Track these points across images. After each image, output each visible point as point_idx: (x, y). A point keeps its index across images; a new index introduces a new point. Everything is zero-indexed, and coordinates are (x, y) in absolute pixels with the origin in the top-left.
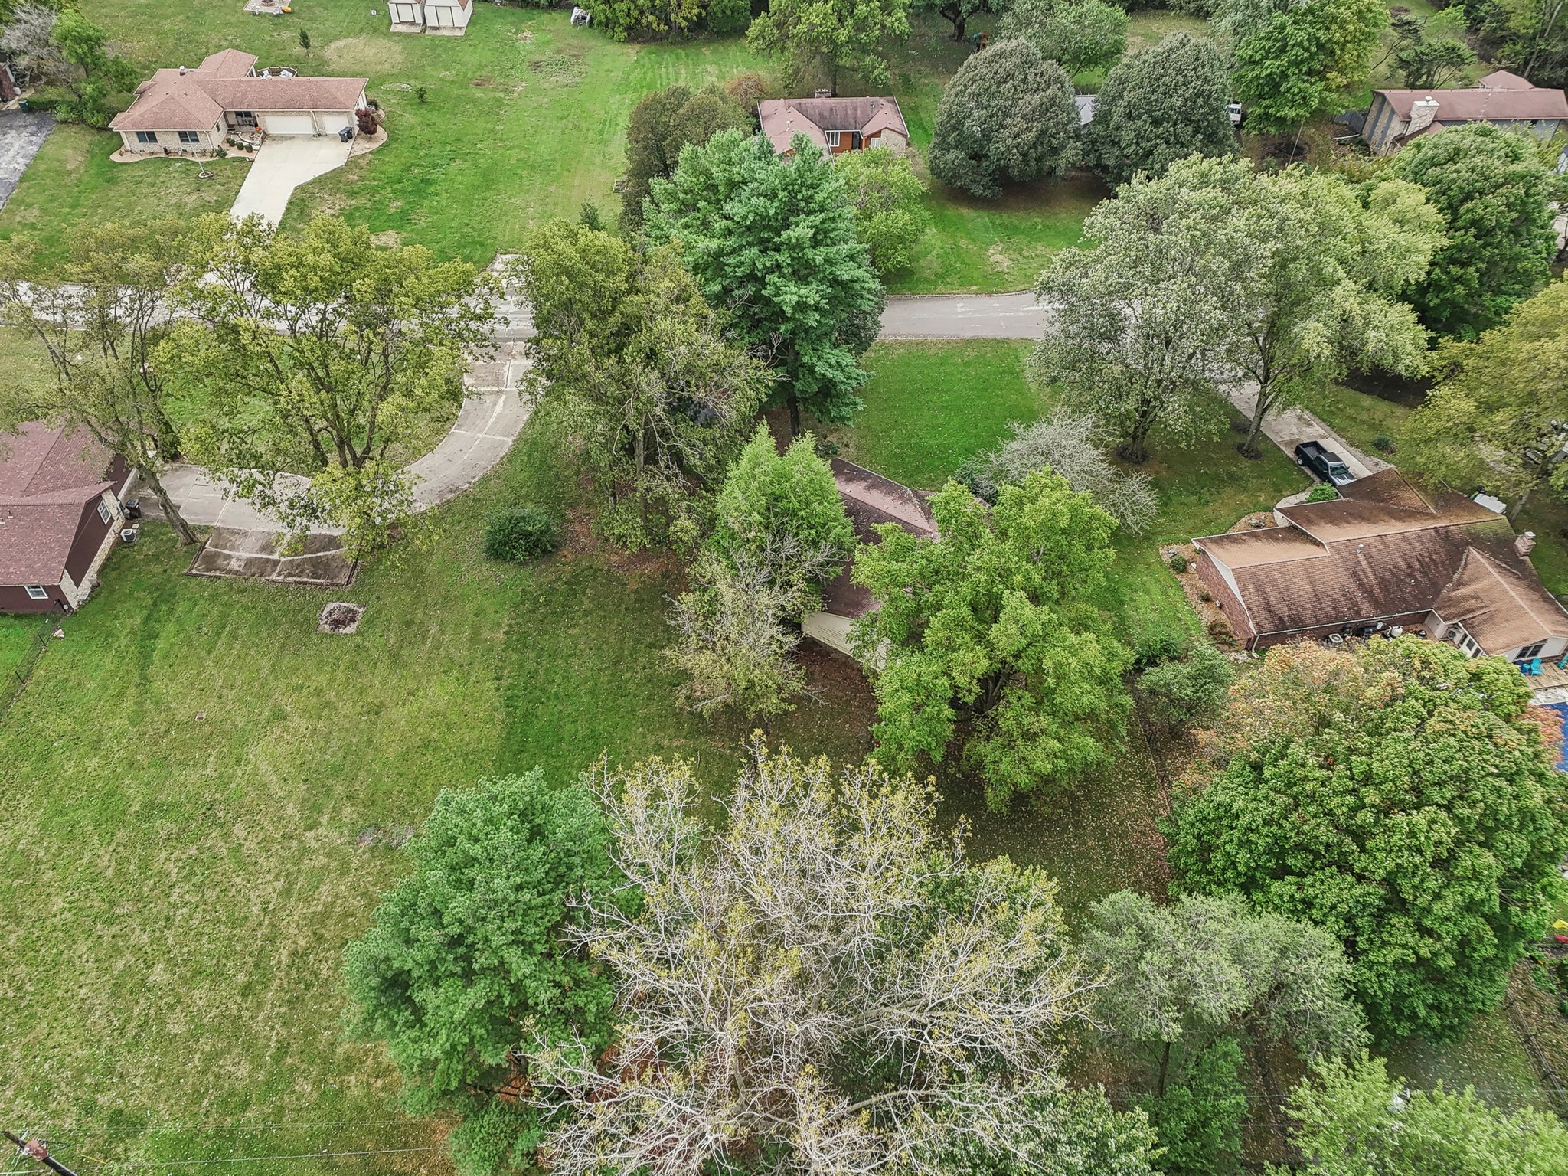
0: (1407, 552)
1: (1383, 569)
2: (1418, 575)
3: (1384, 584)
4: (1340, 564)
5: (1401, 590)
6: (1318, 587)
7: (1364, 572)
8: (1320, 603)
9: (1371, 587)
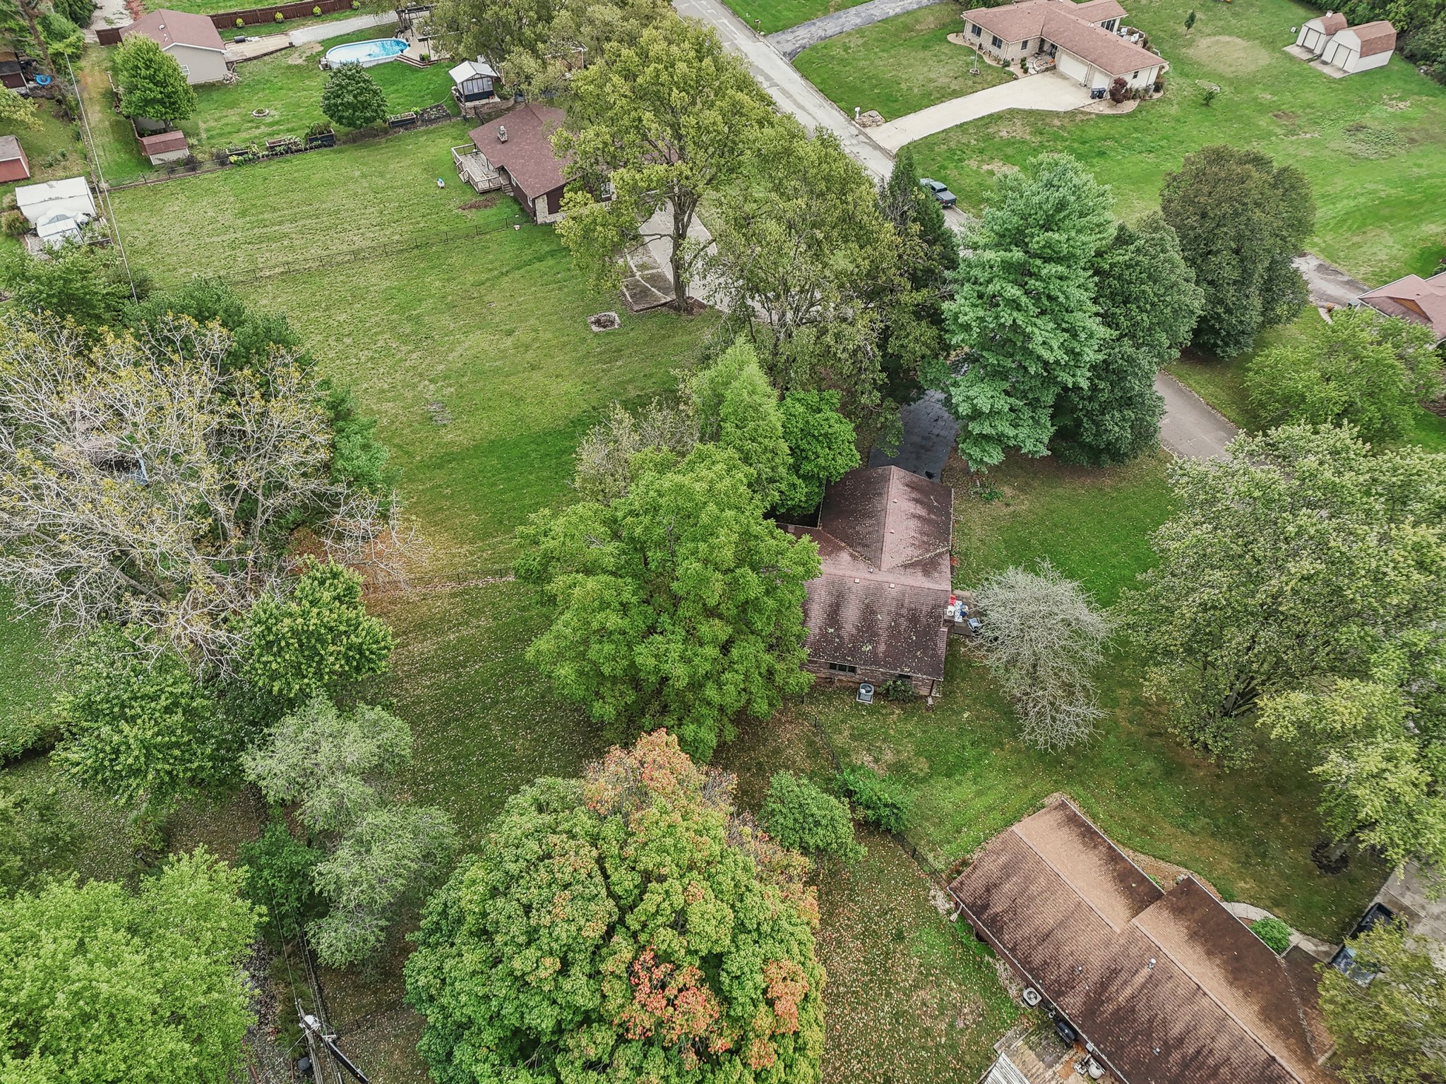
0: (1202, 1031)
1: (1150, 1008)
2: (1176, 1056)
3: (1126, 1014)
4: (1115, 949)
5: (1134, 1039)
6: (1060, 934)
7: (1125, 983)
8: (1039, 944)
9: (1109, 999)
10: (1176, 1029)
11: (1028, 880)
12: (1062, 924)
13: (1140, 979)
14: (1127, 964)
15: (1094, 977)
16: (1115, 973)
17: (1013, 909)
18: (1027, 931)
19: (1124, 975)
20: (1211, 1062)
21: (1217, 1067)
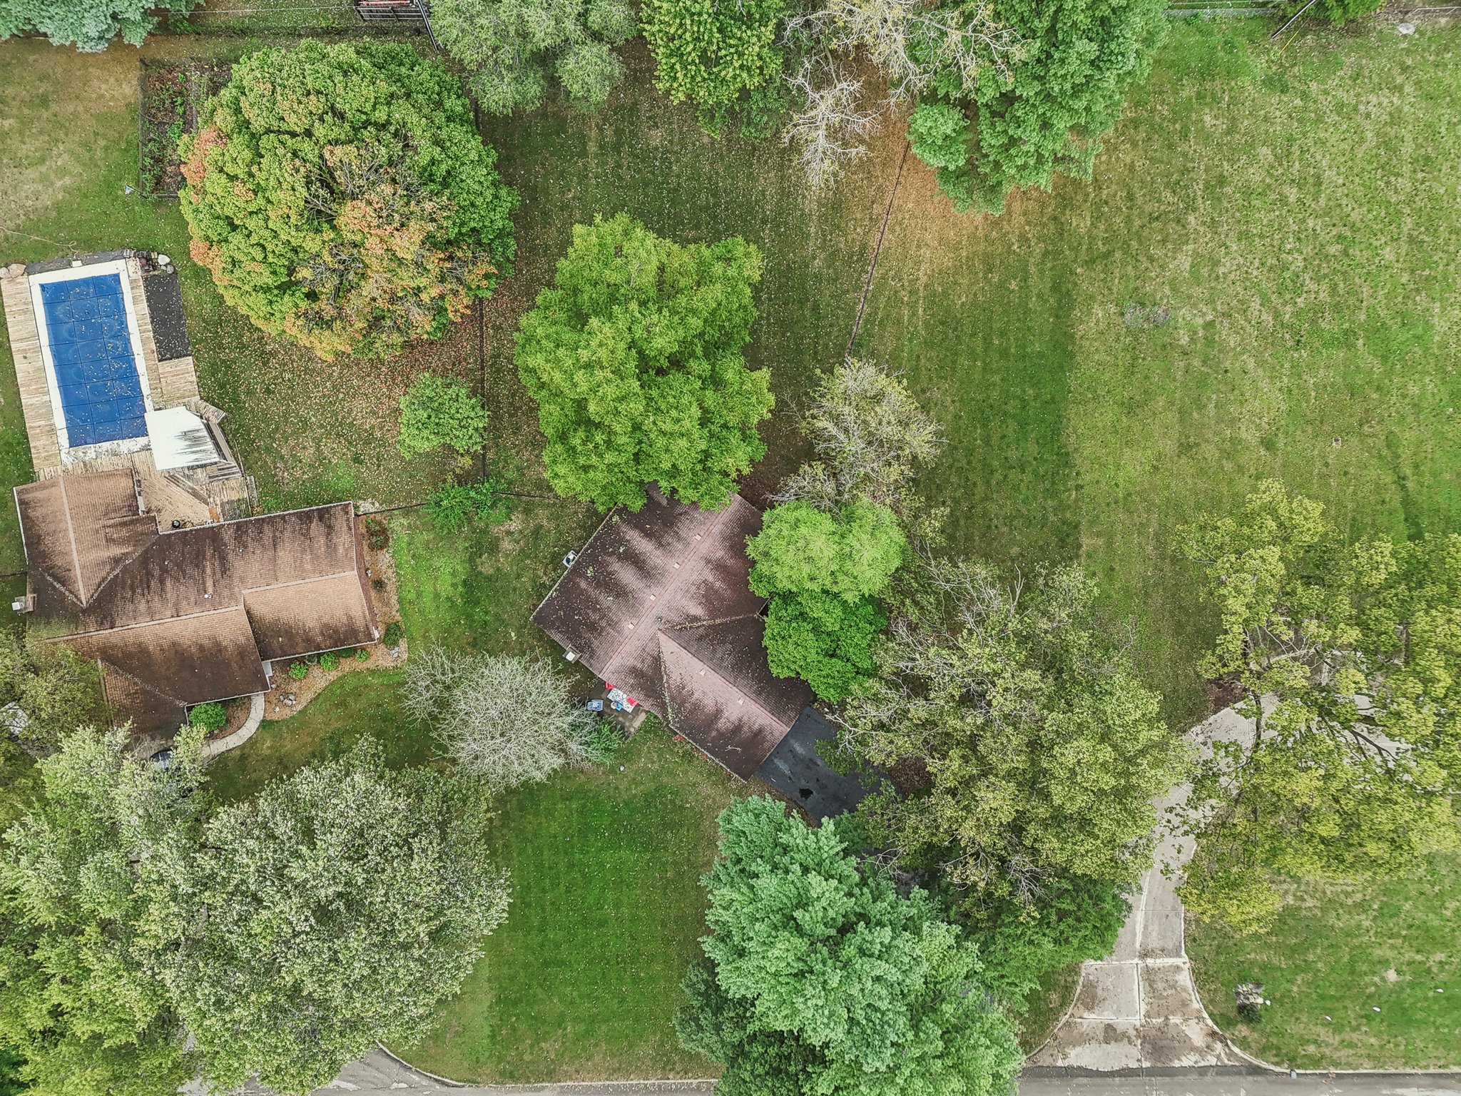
0: (156, 598)
1: (191, 578)
2: (157, 572)
3: (198, 561)
4: (236, 581)
5: (183, 554)
6: (270, 553)
7: (214, 573)
8: (274, 536)
9: (213, 556)
10: (169, 584)
11: (316, 558)
12: (274, 559)
13: (209, 583)
14: (223, 582)
15: (230, 557)
16: (224, 572)
17: (307, 535)
18: (287, 534)
19: (219, 575)
20: (139, 591)
21: (134, 592)
